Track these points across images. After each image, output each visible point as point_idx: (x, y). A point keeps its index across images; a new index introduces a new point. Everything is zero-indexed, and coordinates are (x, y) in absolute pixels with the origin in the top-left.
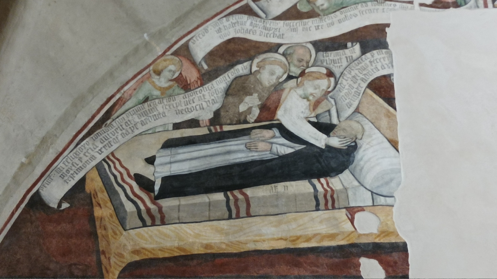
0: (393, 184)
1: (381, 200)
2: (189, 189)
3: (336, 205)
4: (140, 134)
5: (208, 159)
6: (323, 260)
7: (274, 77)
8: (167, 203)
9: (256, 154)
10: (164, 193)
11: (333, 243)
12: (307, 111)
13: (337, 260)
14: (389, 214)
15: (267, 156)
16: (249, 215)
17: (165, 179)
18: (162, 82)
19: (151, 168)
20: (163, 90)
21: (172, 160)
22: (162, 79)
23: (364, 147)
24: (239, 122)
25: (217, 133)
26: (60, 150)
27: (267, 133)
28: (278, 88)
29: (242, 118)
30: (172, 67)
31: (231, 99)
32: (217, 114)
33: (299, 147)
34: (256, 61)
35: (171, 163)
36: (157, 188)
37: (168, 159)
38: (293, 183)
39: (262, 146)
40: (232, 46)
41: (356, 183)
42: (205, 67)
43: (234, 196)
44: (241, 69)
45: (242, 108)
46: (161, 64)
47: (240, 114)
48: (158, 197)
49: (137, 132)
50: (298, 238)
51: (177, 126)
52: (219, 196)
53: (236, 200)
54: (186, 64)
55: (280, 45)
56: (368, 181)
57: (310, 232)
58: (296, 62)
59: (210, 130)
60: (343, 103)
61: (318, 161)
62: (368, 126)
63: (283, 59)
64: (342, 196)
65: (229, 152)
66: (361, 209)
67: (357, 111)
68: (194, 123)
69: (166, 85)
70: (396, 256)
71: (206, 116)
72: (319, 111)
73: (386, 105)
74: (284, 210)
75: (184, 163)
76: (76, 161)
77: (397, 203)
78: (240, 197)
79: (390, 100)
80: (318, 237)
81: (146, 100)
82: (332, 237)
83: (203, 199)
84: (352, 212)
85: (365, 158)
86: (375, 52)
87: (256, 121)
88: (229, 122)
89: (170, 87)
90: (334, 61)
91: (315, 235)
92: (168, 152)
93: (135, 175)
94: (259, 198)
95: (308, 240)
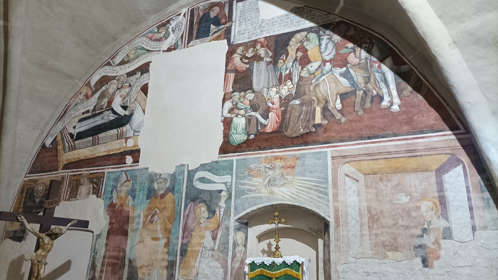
0: (141, 127)
1: (136, 134)
2: (83, 137)
3: (123, 138)
4: (73, 118)
5: (90, 124)
6: (116, 158)
7: (113, 90)
8: (77, 142)
9: (104, 121)
10: (76, 139)
11: (120, 151)
12: (121, 102)
13: (120, 157)
14: (137, 139)
15: (107, 121)
16: (98, 144)
17: (77, 134)
18: (81, 97)
19: (74, 130)
20: (81, 100)
21: (80, 126)
22: (82, 96)
23: (135, 113)
24: (101, 109)
25: (94, 114)
26: (51, 127)
27: (108, 112)
28: (114, 94)
29: (102, 107)
30: (85, 91)
31: (100, 100)
32: (95, 107)
33: (116, 116)
34: (109, 84)
35: (80, 127)
36: (75, 137)
37: (79, 126)
38: (112, 130)
39: (106, 117)
40: (103, 79)
41: (130, 128)
42: (94, 89)
43: (95, 137)
44: (104, 88)
45: (102, 103)
46: (82, 90)
47: (102, 106)
48: (74, 141)
49: (72, 117)
50: (110, 151)
51: (83, 113)
52: (91, 138)
53: (95, 139)
54: (89, 89)
55: (116, 76)
56: (134, 127)
57: (114, 148)
58: (121, 83)
59: (92, 113)
60: (132, 97)
61: (121, 121)
62: (138, 105)
63: (117, 82)
64: (125, 134)
65: (96, 121)
66: (129, 138)
67: (136, 100)
68: (88, 112)
69: (82, 98)
70: (137, 154)
71: (91, 108)
72: (124, 101)
73: (144, 96)
74: (108, 141)
75: (84, 127)
76: (55, 130)
77: (141, 134)
78: (96, 137)
79: (146, 93)
80: (116, 150)
81: (76, 105)
82: (120, 149)
83: (86, 140)
84: (127, 139)
85: (135, 118)
86: (145, 74)
87: (106, 108)
88: (98, 109)
89: (83, 99)
90: (132, 80)
91: (115, 149)
92: (79, 123)
93: (70, 133)
94: (102, 137)
95: (113, 151)
